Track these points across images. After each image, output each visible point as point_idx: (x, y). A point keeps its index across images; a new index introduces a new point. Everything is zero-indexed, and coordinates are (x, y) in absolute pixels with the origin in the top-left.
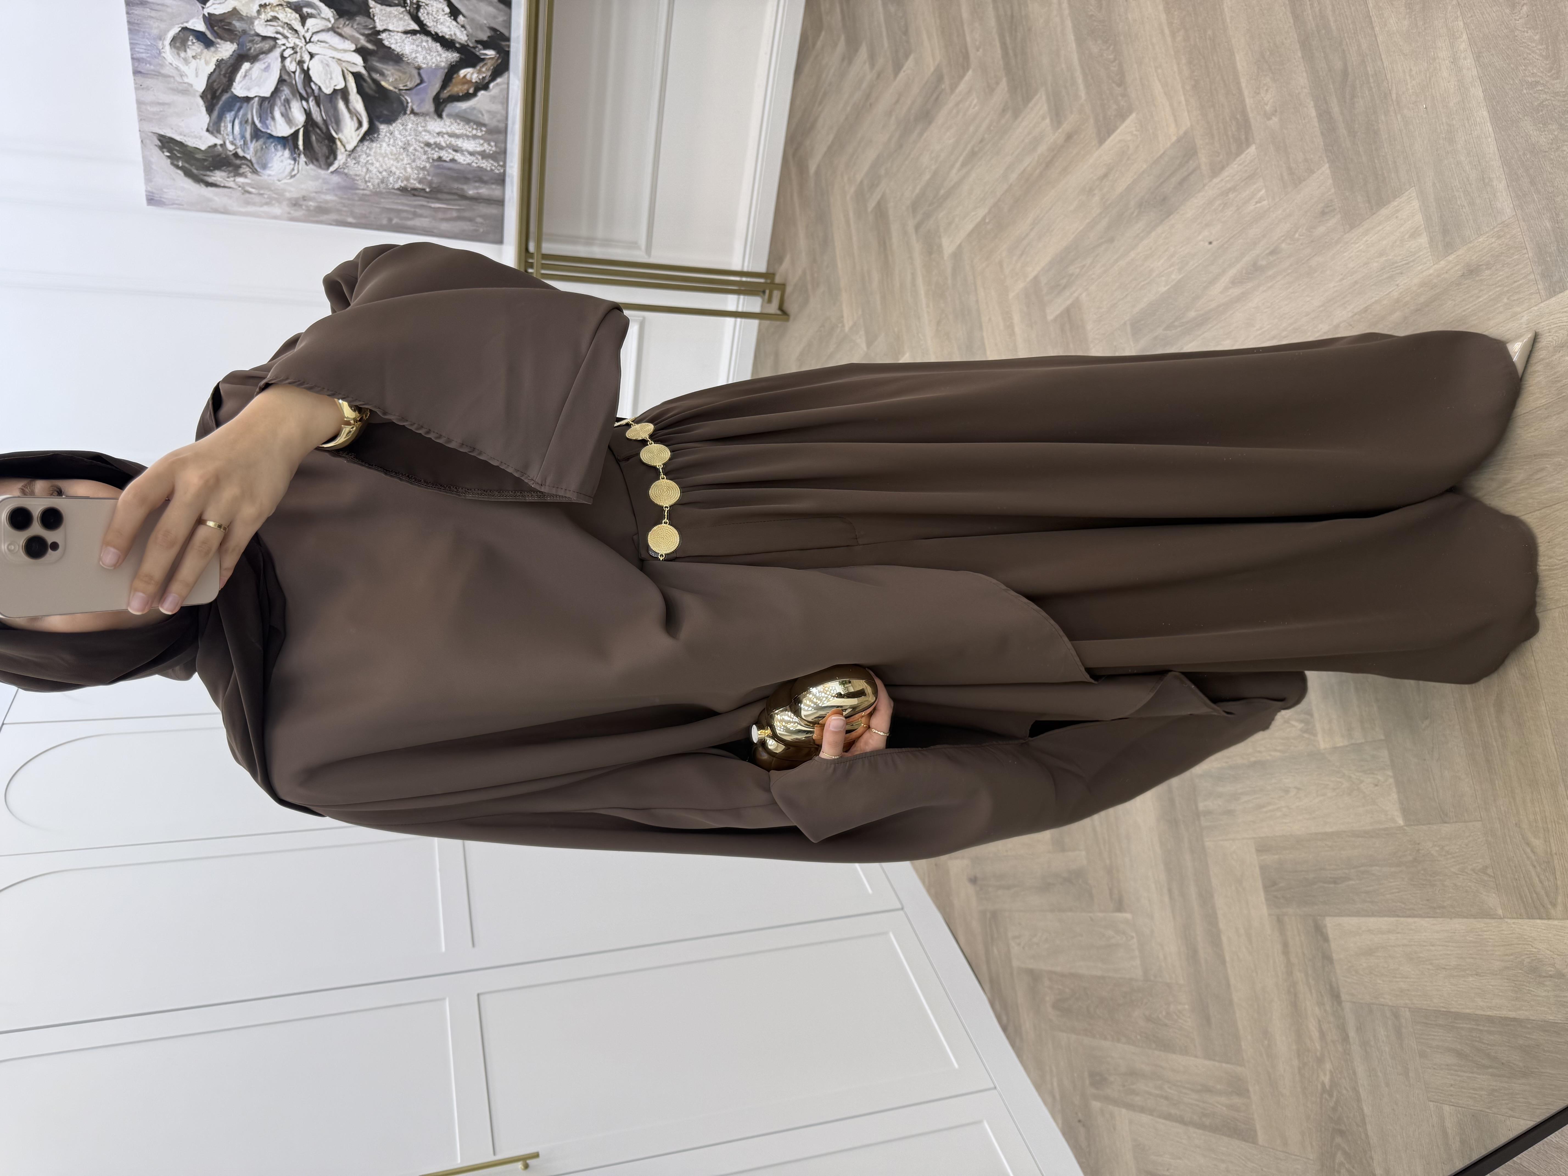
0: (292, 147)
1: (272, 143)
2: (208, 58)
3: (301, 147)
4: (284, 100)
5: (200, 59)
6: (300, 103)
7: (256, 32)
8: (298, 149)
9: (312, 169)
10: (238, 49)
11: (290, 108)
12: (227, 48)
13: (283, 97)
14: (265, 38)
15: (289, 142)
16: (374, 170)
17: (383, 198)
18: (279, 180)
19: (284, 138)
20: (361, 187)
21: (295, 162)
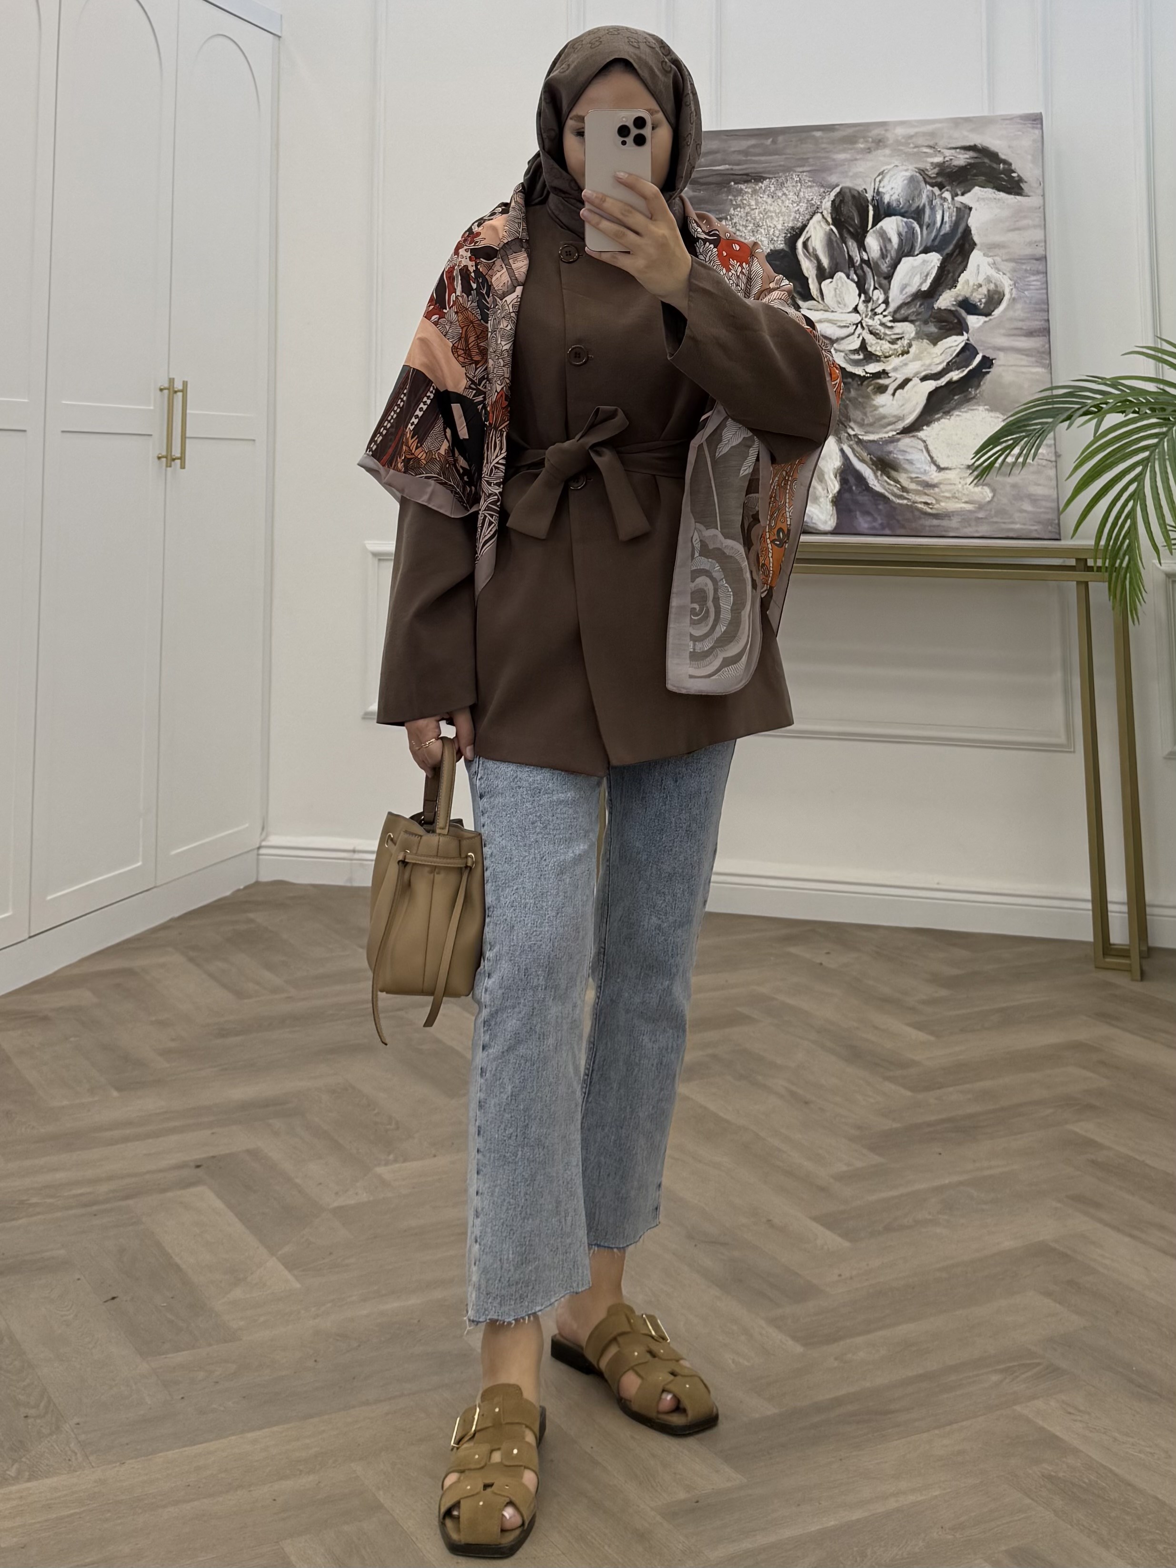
0: (880, 207)
1: (902, 208)
2: (966, 287)
3: (871, 208)
4: (887, 257)
5: (974, 285)
6: (871, 259)
7: (914, 324)
8: (874, 206)
9: (860, 185)
10: (933, 304)
11: (881, 250)
12: (945, 302)
13: (888, 259)
14: (905, 320)
15: (884, 211)
16: (791, 196)
17: (780, 166)
18: (897, 166)
19: (890, 215)
20: (805, 174)
21: (878, 189)
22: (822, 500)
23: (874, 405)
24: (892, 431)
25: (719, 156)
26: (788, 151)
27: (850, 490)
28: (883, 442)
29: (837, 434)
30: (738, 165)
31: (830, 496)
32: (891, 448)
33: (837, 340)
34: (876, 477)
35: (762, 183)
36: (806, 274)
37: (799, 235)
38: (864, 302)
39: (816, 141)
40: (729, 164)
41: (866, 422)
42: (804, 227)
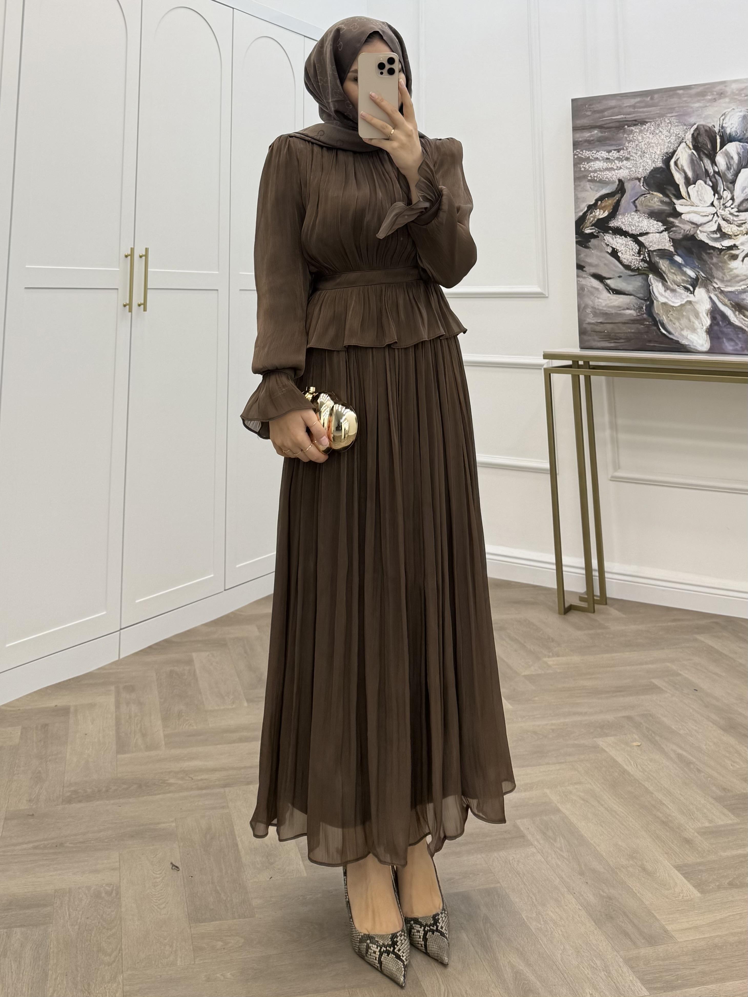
0: (725, 137)
1: (739, 136)
3: (718, 137)
4: (731, 169)
6: (720, 171)
8: (720, 136)
9: (710, 123)
11: (727, 164)
14: (746, 210)
15: (727, 139)
16: (665, 132)
17: (657, 114)
18: (734, 109)
19: (731, 142)
20: (673, 118)
21: (722, 125)
22: (699, 330)
23: (730, 268)
24: (744, 285)
25: (616, 110)
26: (661, 104)
27: (718, 324)
28: (738, 292)
29: (706, 286)
30: (629, 114)
31: (705, 328)
32: (744, 296)
33: (701, 225)
34: (736, 316)
35: (645, 125)
36: (678, 182)
37: (671, 157)
38: (718, 199)
39: (680, 96)
40: (624, 115)
41: (725, 279)
42: (674, 152)
